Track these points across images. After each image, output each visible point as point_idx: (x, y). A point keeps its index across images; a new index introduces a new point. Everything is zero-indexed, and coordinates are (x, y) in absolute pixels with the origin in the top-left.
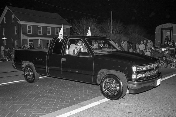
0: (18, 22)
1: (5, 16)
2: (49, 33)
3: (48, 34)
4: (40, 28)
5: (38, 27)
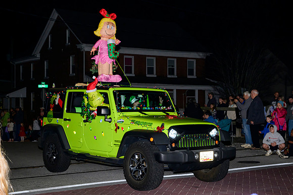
0: (78, 46)
1: (50, 34)
2: (151, 71)
3: (148, 76)
4: (129, 61)
5: (125, 57)
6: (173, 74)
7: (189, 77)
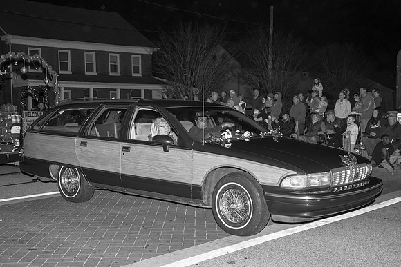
0: (3, 38)
5: (59, 51)
6: (116, 71)
7: (133, 75)
